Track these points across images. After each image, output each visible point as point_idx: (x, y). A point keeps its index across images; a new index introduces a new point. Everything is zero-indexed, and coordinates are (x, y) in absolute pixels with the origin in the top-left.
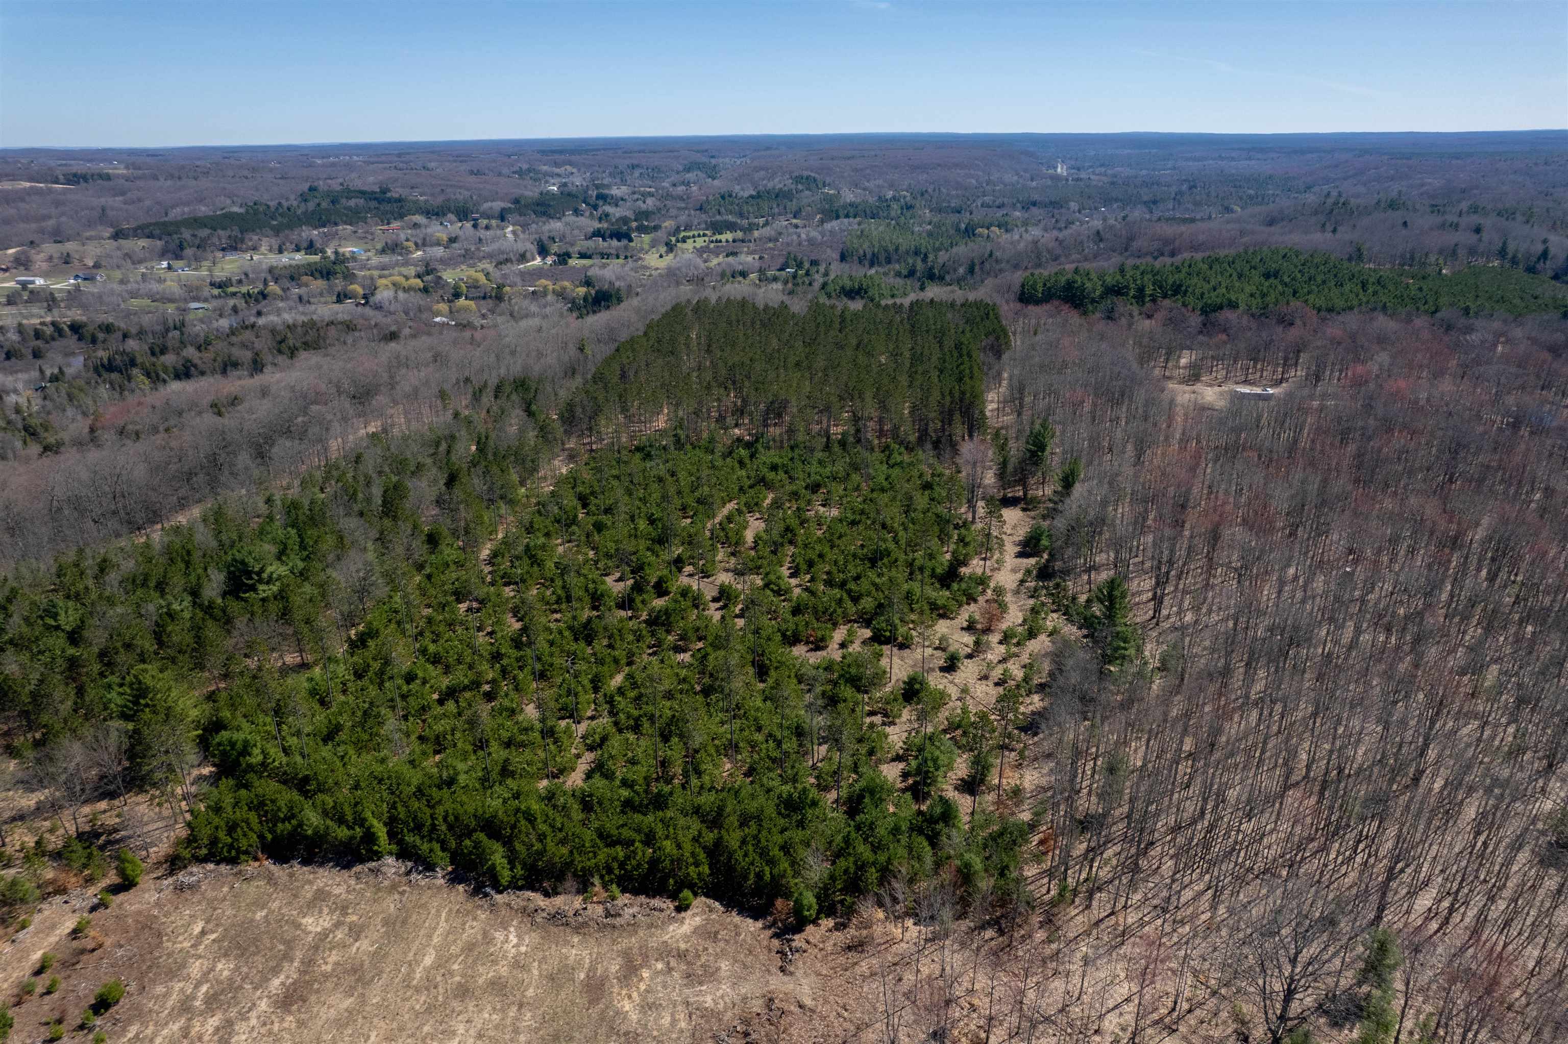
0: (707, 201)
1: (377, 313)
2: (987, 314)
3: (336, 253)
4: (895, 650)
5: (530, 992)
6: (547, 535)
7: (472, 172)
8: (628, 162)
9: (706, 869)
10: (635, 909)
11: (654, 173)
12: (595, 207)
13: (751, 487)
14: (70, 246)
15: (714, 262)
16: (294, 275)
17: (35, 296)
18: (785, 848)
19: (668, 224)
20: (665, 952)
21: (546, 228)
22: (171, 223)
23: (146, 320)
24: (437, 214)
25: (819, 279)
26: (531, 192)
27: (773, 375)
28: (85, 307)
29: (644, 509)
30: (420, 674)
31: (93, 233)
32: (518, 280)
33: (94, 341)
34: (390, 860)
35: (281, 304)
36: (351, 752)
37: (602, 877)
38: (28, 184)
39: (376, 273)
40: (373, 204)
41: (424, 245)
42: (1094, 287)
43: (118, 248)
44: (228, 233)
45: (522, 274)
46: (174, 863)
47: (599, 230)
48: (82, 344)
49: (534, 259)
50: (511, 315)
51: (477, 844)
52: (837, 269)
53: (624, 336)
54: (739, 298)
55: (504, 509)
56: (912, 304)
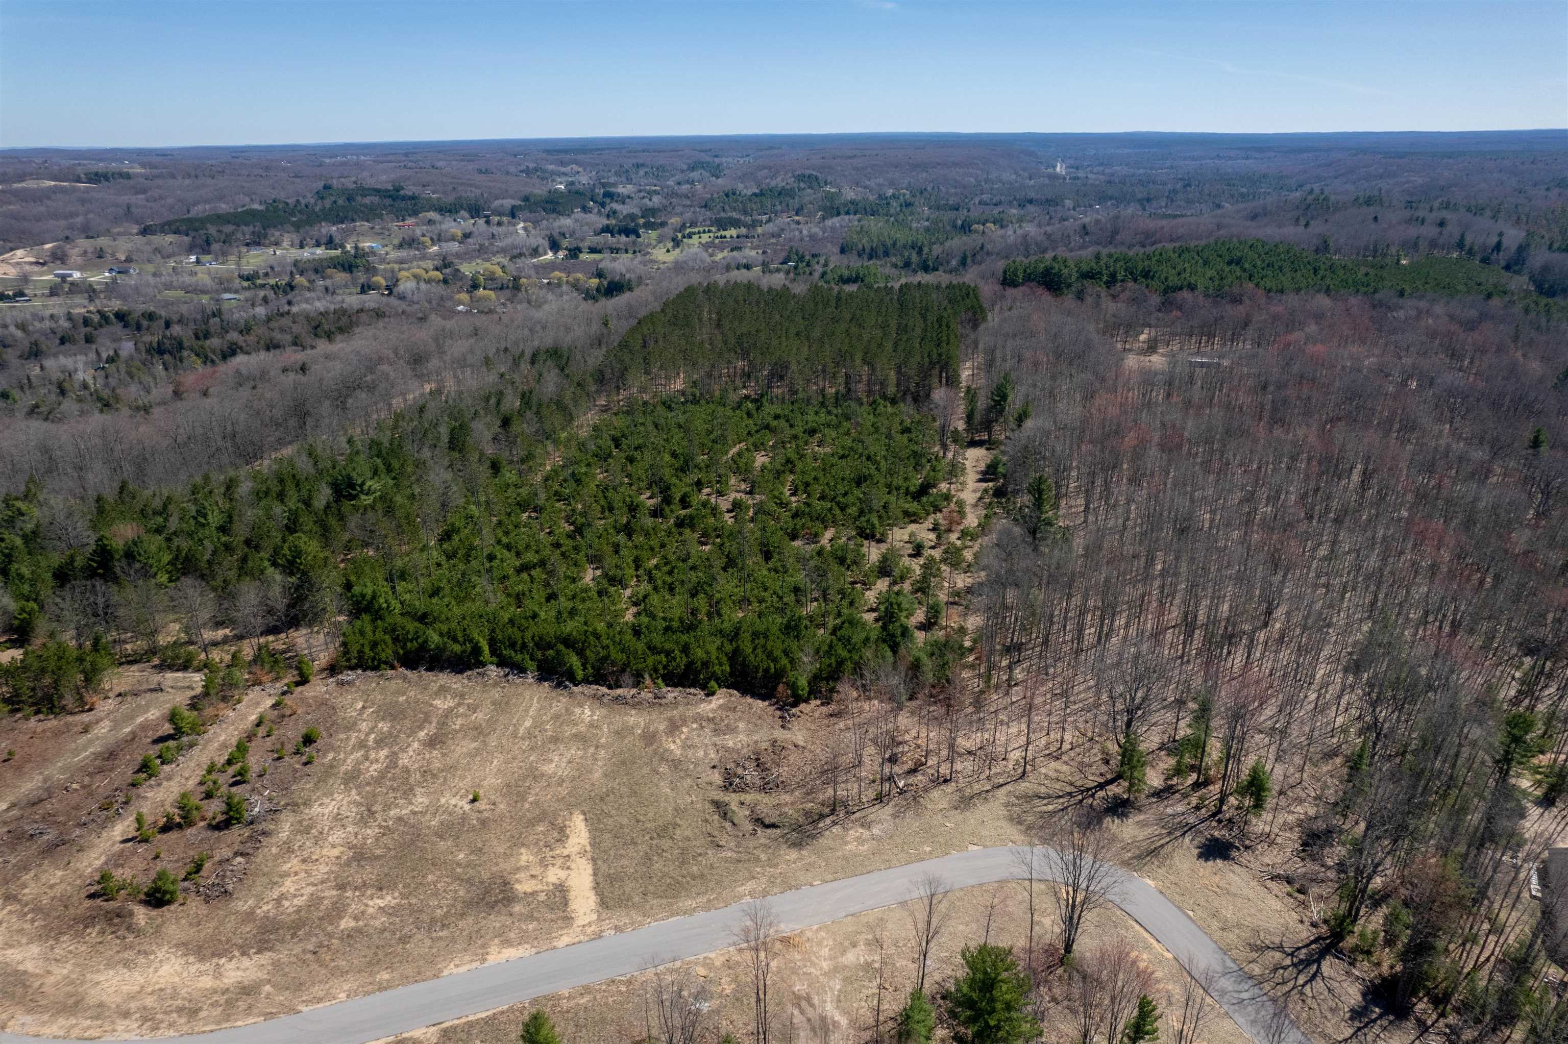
0: (712, 199)
1: (399, 302)
2: (968, 294)
3: (356, 248)
4: (873, 543)
5: (603, 740)
6: (588, 465)
7: (480, 171)
8: (634, 161)
9: (728, 669)
10: (676, 694)
11: (659, 171)
12: (603, 205)
13: (757, 432)
14: (102, 241)
15: (719, 256)
16: (318, 268)
17: (75, 288)
18: (786, 653)
19: (674, 221)
20: (698, 718)
21: (557, 224)
22: (196, 220)
23: (184, 309)
24: (450, 211)
25: (819, 269)
26: (539, 190)
27: (777, 342)
28: (124, 298)
29: (667, 446)
30: (499, 556)
31: (121, 230)
32: (532, 272)
33: (139, 328)
34: (493, 667)
35: (308, 295)
36: (453, 603)
37: (651, 676)
38: (53, 183)
39: (396, 266)
40: (388, 201)
41: (439, 240)
42: (1070, 272)
43: (149, 243)
44: (251, 228)
45: (536, 267)
46: (332, 669)
47: (608, 226)
48: (127, 331)
49: (546, 253)
50: (529, 302)
51: (558, 652)
52: (836, 260)
53: (643, 313)
54: (745, 282)
55: (550, 447)
56: (901, 286)
